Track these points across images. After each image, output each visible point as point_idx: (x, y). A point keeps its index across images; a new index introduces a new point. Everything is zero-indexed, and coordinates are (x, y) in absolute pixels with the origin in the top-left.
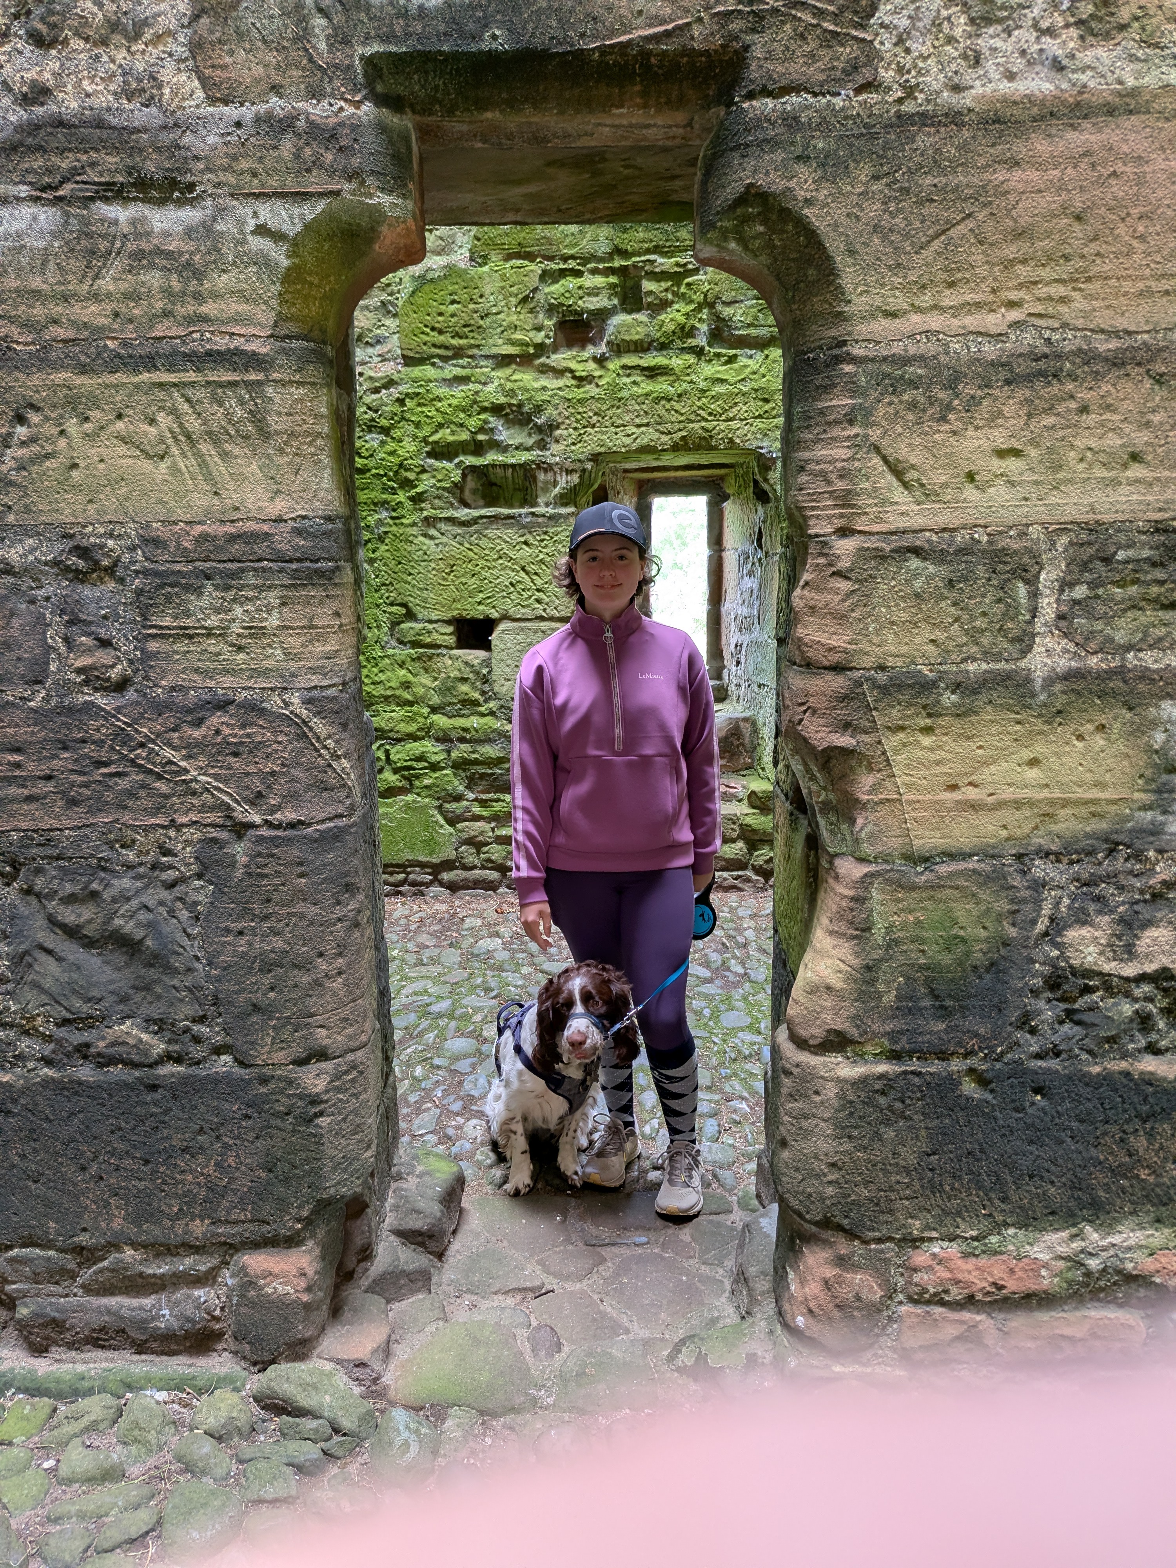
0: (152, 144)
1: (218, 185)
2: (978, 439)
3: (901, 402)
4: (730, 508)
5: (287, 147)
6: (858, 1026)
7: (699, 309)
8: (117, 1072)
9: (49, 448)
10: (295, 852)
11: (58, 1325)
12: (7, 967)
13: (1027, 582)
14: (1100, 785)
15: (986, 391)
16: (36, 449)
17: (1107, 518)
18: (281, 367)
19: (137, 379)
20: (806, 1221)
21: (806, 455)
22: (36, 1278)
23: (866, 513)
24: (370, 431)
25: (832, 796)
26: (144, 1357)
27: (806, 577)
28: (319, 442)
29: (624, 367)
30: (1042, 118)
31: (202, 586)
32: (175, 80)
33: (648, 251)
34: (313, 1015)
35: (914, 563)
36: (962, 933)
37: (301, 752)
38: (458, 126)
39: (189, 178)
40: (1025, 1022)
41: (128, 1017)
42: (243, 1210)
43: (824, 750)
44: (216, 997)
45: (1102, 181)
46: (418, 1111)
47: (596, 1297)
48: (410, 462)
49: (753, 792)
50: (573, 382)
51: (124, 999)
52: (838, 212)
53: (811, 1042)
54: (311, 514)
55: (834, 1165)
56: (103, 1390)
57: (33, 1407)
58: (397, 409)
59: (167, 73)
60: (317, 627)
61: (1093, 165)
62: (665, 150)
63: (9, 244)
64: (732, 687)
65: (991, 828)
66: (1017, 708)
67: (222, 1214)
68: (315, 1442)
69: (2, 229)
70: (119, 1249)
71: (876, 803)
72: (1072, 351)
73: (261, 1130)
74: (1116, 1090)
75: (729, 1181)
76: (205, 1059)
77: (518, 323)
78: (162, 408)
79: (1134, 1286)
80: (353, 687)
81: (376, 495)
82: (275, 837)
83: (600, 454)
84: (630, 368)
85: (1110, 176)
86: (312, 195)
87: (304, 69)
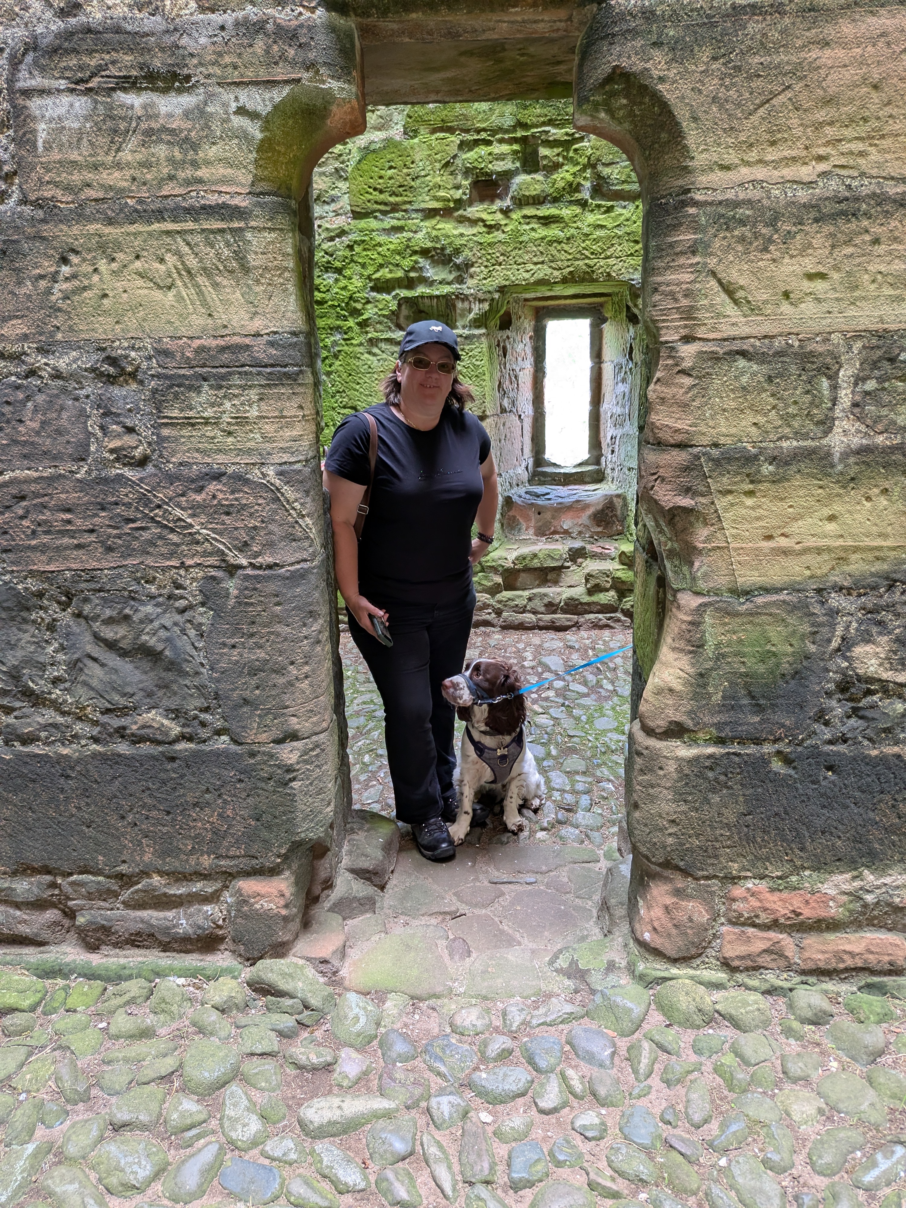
0: (158, 46)
1: (208, 76)
2: (792, 265)
3: (733, 237)
4: (608, 328)
5: (259, 45)
6: (692, 719)
7: (584, 169)
8: (145, 748)
9: (86, 283)
10: (272, 587)
11: (106, 930)
12: (65, 671)
13: (829, 378)
14: (883, 536)
15: (799, 227)
16: (76, 283)
17: (893, 327)
18: (257, 216)
19: (150, 228)
20: (652, 863)
21: (659, 279)
22: (90, 896)
23: (705, 324)
24: (327, 271)
25: (676, 545)
26: (168, 954)
27: (658, 374)
28: (287, 274)
29: (525, 217)
31: (201, 386)
33: (544, 124)
34: (287, 707)
35: (742, 363)
36: (774, 649)
37: (275, 512)
38: (390, 24)
39: (186, 71)
40: (821, 717)
41: (154, 708)
42: (238, 848)
43: (671, 509)
44: (216, 693)
45: (895, 56)
46: (367, 787)
47: (496, 919)
48: (358, 295)
49: (623, 552)
50: (485, 229)
51: (150, 695)
52: (685, 87)
53: (657, 731)
54: (280, 330)
55: (673, 821)
56: (139, 976)
57: (90, 987)
58: (348, 253)
60: (286, 417)
61: (888, 44)
62: (552, 41)
63: (53, 125)
64: (608, 471)
65: (797, 568)
66: (820, 476)
67: (223, 852)
68: (291, 1014)
69: (47, 114)
70: (148, 875)
71: (710, 550)
72: (867, 195)
73: (251, 790)
74: (890, 769)
75: (598, 840)
76: (209, 738)
77: (441, 183)
78: (169, 250)
79: (900, 915)
80: (313, 463)
81: (332, 321)
82: (258, 575)
83: (505, 286)
84: (529, 217)
85: (901, 52)
86: (279, 82)
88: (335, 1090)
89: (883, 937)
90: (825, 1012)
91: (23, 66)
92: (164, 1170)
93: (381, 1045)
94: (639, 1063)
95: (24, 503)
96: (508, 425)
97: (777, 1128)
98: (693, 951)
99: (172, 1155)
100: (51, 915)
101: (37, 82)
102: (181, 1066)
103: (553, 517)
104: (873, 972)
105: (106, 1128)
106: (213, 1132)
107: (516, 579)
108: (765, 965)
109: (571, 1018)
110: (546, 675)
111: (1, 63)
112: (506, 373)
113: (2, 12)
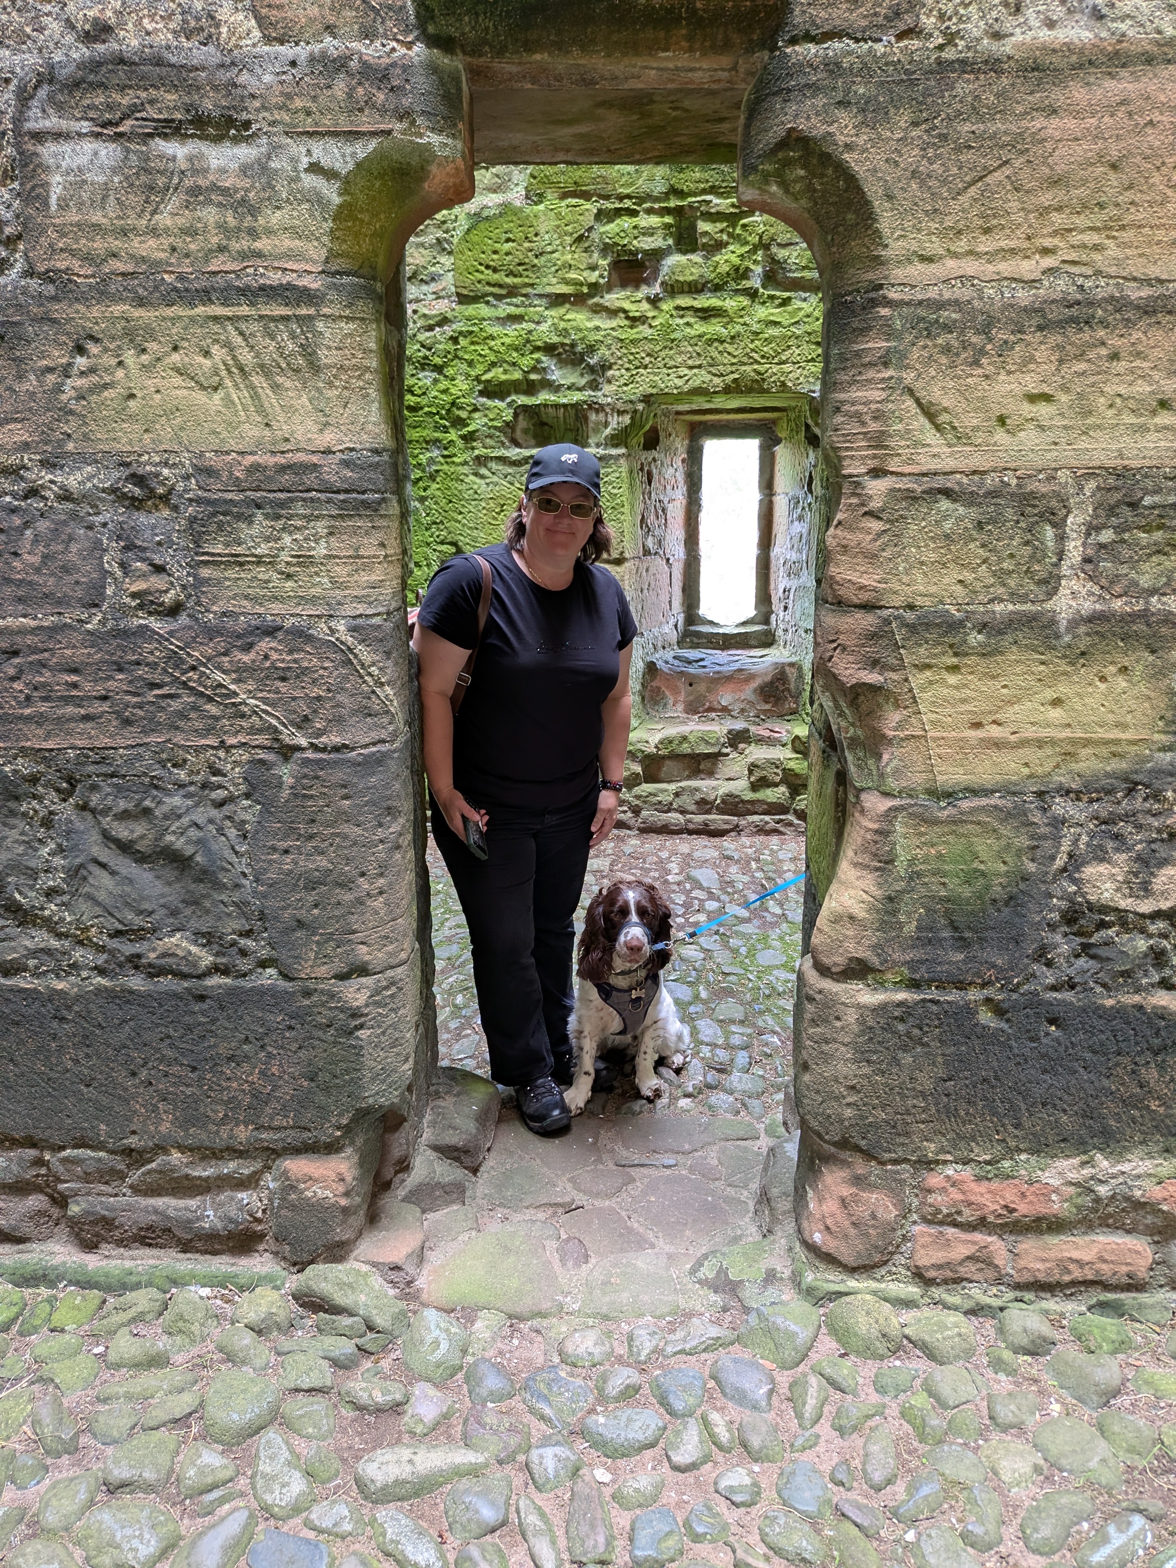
0: (210, 83)
1: (272, 124)
2: (1010, 383)
3: (935, 346)
4: (782, 452)
5: (340, 87)
6: (879, 955)
7: (754, 250)
8: (166, 983)
9: (107, 379)
10: (339, 775)
11: (108, 1223)
12: (63, 879)
13: (1054, 525)
14: (1122, 726)
15: (1019, 336)
16: (95, 379)
17: (1135, 464)
18: (332, 302)
19: (192, 313)
20: (826, 1141)
21: (842, 396)
22: (87, 1178)
23: (899, 455)
24: (423, 369)
25: (859, 732)
26: (189, 1255)
27: (839, 516)
28: (368, 376)
29: (678, 308)
30: (1081, 66)
31: (253, 515)
32: (232, 19)
33: (704, 192)
34: (354, 932)
35: (945, 504)
36: (982, 867)
37: (345, 678)
38: (507, 66)
39: (244, 116)
40: (1042, 955)
41: (178, 930)
42: (285, 1116)
43: (853, 686)
44: (262, 913)
45: (1139, 131)
46: (458, 1037)
47: (624, 1213)
48: (462, 400)
49: (797, 737)
50: (627, 322)
51: (174, 913)
52: (877, 158)
53: (834, 970)
54: (358, 446)
55: (853, 1088)
56: (149, 1284)
57: (84, 1298)
58: (451, 347)
59: (224, 14)
60: (363, 557)
61: (1130, 114)
62: (712, 93)
63: (71, 178)
64: (780, 632)
65: (1013, 765)
66: (1041, 649)
67: (265, 1121)
68: (350, 1338)
69: (64, 164)
70: (166, 1152)
71: (902, 739)
72: (1103, 298)
73: (304, 1040)
74: (1128, 1023)
75: (757, 1110)
76: (251, 972)
77: (572, 262)
78: (216, 341)
79: (1142, 1213)
80: (397, 616)
81: (429, 433)
82: (321, 760)
83: (652, 395)
84: (683, 309)
85: (1146, 125)
86: (364, 134)
87: (357, 9)
88: (406, 1438)
89: (1119, 1241)
90: (1045, 1339)
91: (35, 103)
92: (173, 1546)
93: (467, 1379)
94: (804, 1404)
95: (16, 661)
96: (652, 570)
97: (981, 1491)
98: (877, 1258)
99: (186, 1527)
100: (35, 1202)
101: (52, 122)
102: (202, 1405)
103: (709, 690)
104: (1106, 1286)
105: (98, 1490)
106: (242, 1494)
107: (659, 769)
108: (968, 1276)
109: (717, 1344)
110: (696, 893)
111: (6, 96)
112: (651, 504)
113: (8, 33)
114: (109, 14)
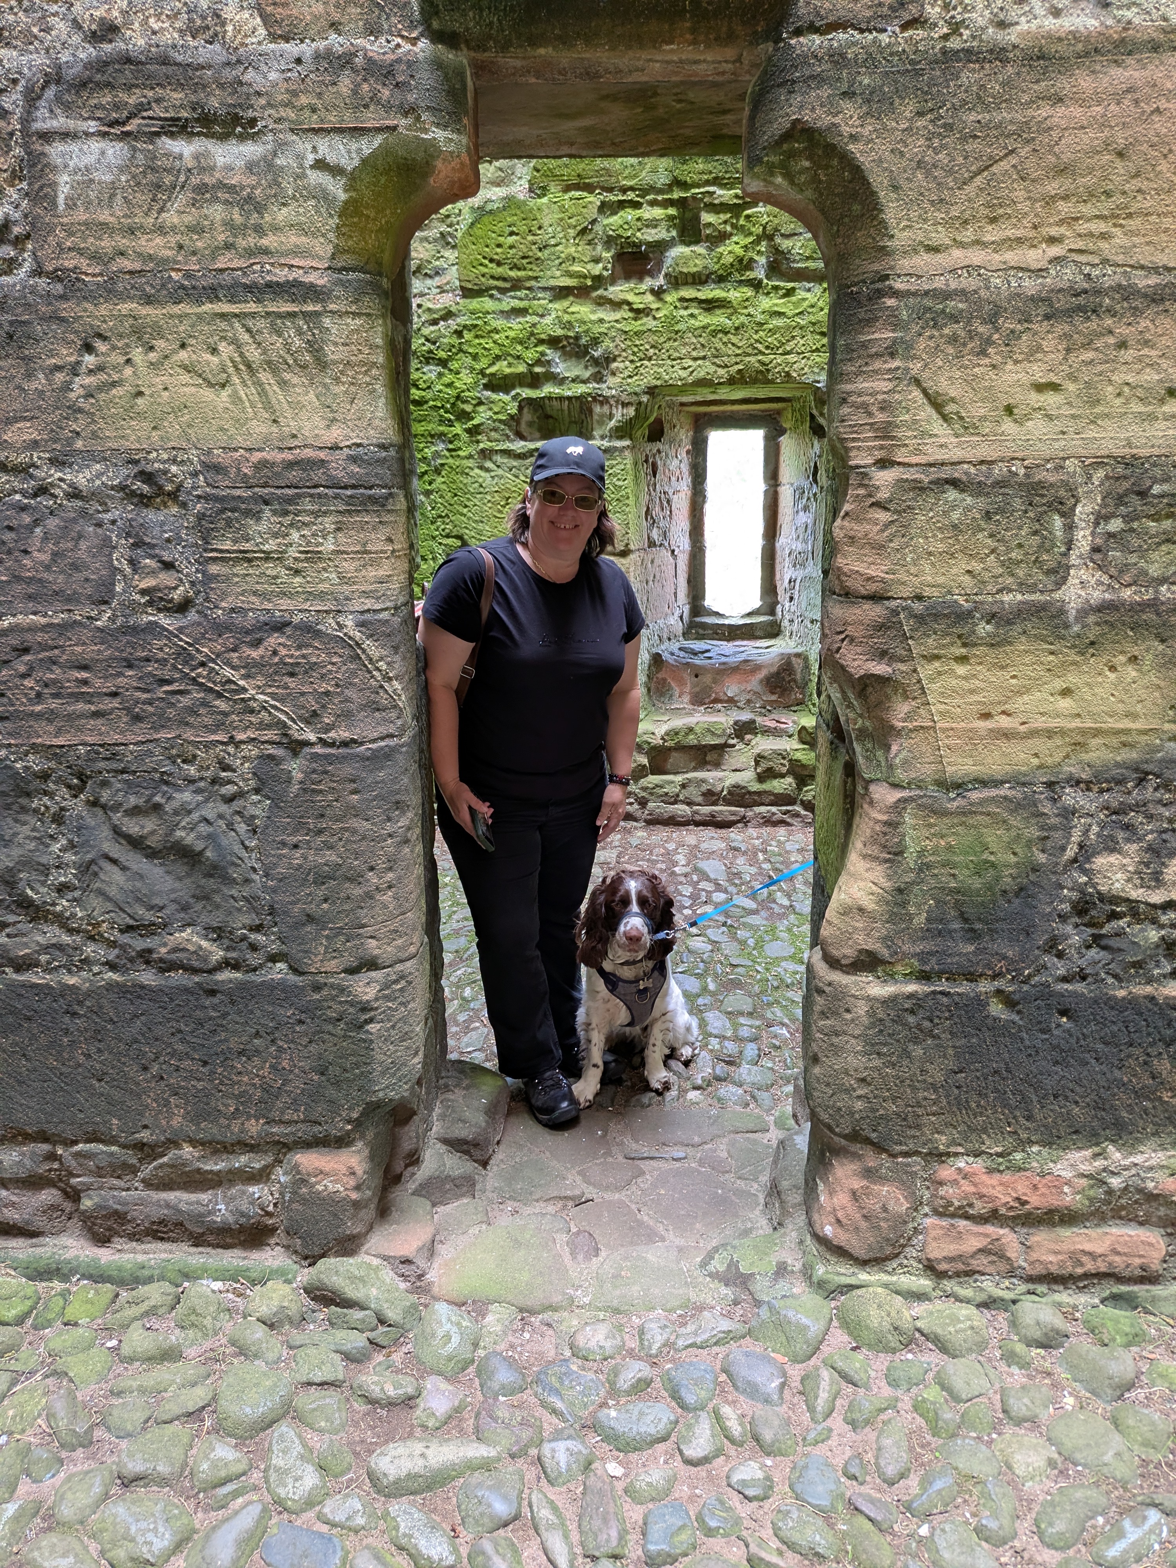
0: (216, 81)
1: (279, 121)
2: (1017, 372)
3: (942, 336)
4: (787, 443)
5: (345, 83)
6: (888, 947)
7: (757, 241)
8: (177, 977)
9: (116, 377)
10: (347, 770)
11: (120, 1217)
12: (74, 875)
13: (1063, 515)
14: (1132, 715)
15: (1026, 325)
16: (103, 377)
17: (1144, 452)
18: (338, 298)
19: (199, 310)
20: (836, 1134)
21: (849, 387)
22: (99, 1172)
23: (906, 445)
24: (428, 363)
25: (868, 724)
26: (200, 1249)
27: (847, 507)
28: (374, 372)
29: (682, 300)
30: (1087, 54)
31: (261, 512)
32: (238, 17)
33: (707, 183)
34: (363, 926)
35: (952, 494)
36: (992, 858)
37: (354, 674)
38: (511, 61)
39: (250, 114)
40: (1053, 946)
41: (189, 925)
42: (296, 1110)
43: (861, 677)
44: (272, 907)
45: (1145, 118)
46: (467, 1030)
47: (633, 1207)
48: (467, 394)
49: (803, 728)
50: (631, 315)
51: (185, 908)
52: (883, 148)
53: (843, 962)
54: (365, 442)
55: (863, 1080)
56: (162, 1278)
57: (97, 1292)
58: (455, 341)
59: (229, 12)
60: (370, 552)
61: (1137, 102)
62: (715, 85)
63: (78, 177)
64: (785, 623)
65: (1023, 756)
66: (1051, 639)
67: (276, 1115)
68: (361, 1331)
69: (71, 163)
70: (178, 1146)
71: (911, 730)
72: (1111, 287)
73: (314, 1034)
74: (1140, 1014)
75: (767, 1102)
76: (261, 966)
77: (576, 255)
78: (223, 338)
79: (1155, 1204)
80: (405, 611)
81: (434, 427)
82: (329, 755)
83: (656, 387)
84: (687, 300)
85: (1152, 112)
86: (369, 130)
87: (362, 6)
88: (418, 1432)
89: (1132, 1233)
90: (1058, 1332)
91: (42, 103)
92: (188, 1539)
93: (479, 1373)
94: (816, 1398)
95: (27, 658)
96: (657, 562)
97: (995, 1485)
98: (888, 1250)
99: (200, 1520)
100: (48, 1196)
101: (60, 122)
102: (214, 1398)
103: (715, 681)
104: (1120, 1279)
105: (113, 1483)
106: (255, 1488)
107: (666, 760)
108: (981, 1268)
109: (727, 1338)
110: (703, 885)
111: (14, 97)
112: (655, 496)
113: (15, 33)
114: (116, 13)
